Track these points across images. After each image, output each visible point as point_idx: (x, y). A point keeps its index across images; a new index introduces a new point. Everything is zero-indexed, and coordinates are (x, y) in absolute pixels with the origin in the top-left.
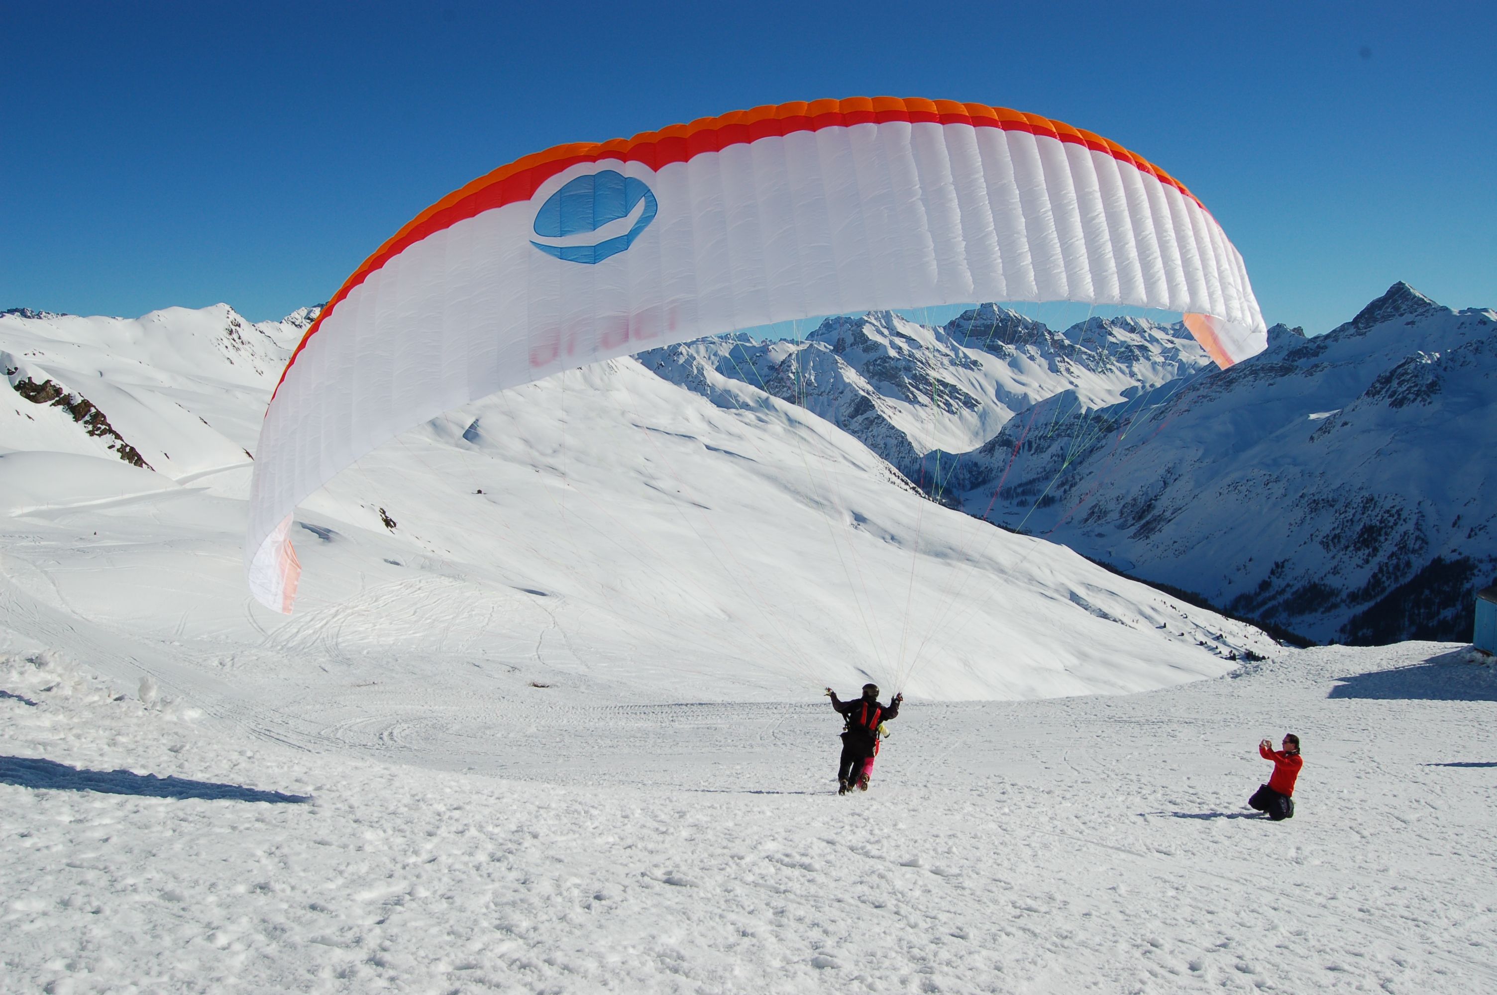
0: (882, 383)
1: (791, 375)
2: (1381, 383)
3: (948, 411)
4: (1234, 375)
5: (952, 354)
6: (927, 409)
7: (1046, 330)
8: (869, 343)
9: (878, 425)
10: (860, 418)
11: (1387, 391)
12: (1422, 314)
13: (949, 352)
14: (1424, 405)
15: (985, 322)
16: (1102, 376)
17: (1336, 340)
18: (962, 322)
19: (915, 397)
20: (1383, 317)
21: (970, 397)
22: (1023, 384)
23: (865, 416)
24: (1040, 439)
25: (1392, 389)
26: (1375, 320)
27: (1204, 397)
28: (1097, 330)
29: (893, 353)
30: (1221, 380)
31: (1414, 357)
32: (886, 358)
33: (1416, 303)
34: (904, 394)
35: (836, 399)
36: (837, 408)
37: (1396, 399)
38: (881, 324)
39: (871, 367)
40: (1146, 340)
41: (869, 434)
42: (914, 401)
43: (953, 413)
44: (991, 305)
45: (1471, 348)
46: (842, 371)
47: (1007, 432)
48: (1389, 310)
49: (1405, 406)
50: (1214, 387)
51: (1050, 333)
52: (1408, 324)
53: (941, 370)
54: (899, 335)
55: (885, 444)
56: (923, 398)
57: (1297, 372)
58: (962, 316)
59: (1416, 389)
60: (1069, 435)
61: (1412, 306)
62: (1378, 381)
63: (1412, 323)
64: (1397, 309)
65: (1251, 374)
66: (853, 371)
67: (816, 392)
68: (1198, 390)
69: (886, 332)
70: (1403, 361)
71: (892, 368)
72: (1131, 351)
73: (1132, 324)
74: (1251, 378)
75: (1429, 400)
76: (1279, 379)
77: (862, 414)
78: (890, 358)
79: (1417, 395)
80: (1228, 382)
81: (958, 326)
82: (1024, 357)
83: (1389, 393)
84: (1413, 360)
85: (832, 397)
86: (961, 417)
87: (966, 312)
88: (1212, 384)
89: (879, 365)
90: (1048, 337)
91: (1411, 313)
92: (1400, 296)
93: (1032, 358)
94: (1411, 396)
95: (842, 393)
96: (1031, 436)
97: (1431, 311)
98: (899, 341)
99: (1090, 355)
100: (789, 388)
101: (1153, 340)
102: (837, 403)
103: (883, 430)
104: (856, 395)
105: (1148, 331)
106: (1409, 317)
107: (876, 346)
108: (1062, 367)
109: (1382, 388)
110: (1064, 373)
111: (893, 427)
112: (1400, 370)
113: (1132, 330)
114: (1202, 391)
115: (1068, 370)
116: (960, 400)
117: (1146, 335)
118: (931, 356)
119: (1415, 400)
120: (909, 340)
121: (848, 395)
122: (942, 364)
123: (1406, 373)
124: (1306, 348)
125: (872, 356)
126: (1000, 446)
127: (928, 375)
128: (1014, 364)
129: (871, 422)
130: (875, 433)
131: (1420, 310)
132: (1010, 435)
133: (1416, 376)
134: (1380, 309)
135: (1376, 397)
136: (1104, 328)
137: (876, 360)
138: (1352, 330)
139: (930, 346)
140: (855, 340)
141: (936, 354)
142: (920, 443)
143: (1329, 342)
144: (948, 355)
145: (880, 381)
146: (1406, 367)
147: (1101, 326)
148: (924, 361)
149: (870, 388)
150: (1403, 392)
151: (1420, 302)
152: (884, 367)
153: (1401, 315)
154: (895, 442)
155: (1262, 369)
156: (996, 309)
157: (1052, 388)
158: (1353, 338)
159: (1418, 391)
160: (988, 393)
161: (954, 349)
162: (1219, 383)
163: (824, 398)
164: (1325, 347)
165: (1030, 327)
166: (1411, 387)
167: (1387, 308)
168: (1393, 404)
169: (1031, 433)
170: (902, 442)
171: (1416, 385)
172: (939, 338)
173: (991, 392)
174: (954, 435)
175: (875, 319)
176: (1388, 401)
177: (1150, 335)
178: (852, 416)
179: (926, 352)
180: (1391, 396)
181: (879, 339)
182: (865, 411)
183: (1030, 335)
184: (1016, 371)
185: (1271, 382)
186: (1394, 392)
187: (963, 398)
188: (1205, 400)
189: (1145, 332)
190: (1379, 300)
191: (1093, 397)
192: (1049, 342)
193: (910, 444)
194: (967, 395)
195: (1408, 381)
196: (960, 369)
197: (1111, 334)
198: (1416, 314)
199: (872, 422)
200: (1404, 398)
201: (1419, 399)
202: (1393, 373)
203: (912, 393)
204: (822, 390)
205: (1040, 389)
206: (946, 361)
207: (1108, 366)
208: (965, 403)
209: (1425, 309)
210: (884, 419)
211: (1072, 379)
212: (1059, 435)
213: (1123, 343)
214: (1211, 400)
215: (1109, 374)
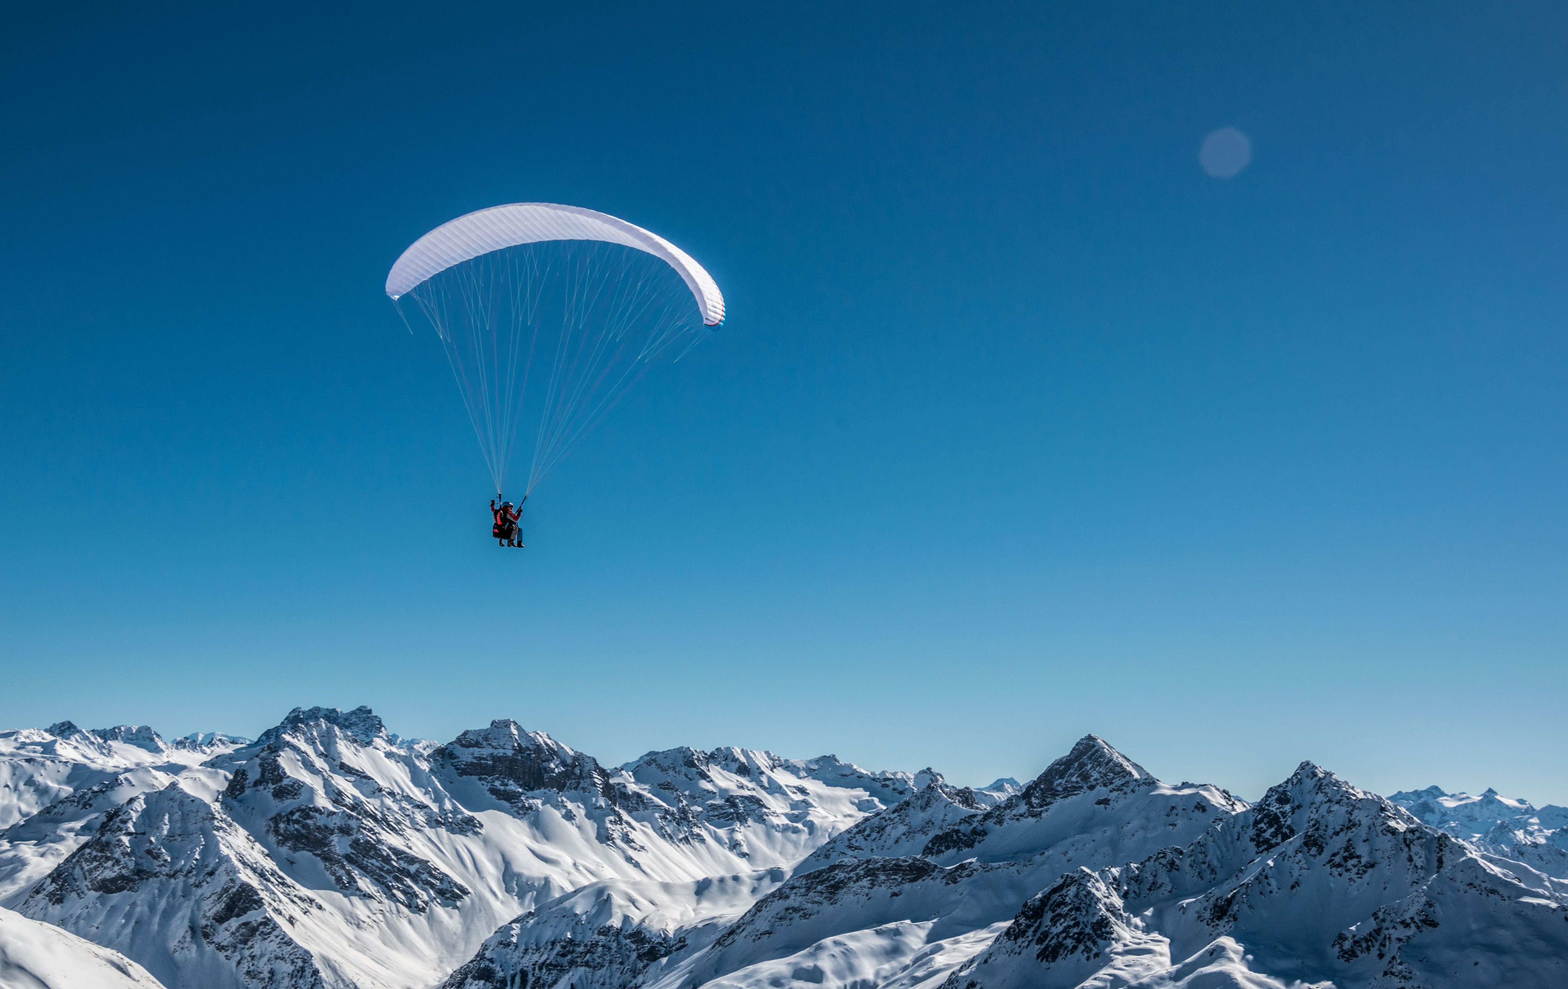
0: (298, 855)
1: (126, 840)
2: (1028, 918)
3: (409, 906)
4: (842, 875)
5: (435, 808)
6: (374, 905)
7: (597, 768)
8: (285, 782)
9: (265, 936)
10: (234, 923)
11: (1035, 932)
12: (1119, 789)
13: (426, 800)
14: (1088, 958)
15: (495, 752)
16: (684, 847)
17: (1000, 822)
18: (459, 750)
19: (352, 880)
20: (1065, 789)
21: (451, 882)
22: (546, 860)
23: (243, 919)
24: (541, 969)
25: (1043, 929)
26: (1055, 794)
27: (795, 910)
28: (684, 769)
29: (322, 801)
30: (821, 882)
31: (1076, 875)
32: (309, 811)
33: (1112, 770)
34: (333, 874)
35: (198, 886)
36: (198, 902)
37: (1047, 946)
38: (316, 750)
39: (282, 825)
40: (762, 787)
41: (247, 953)
42: (348, 888)
43: (419, 910)
44: (506, 724)
45: (1164, 861)
46: (219, 834)
47: (488, 954)
48: (1074, 779)
49: (1060, 958)
50: (811, 894)
51: (603, 773)
52: (1099, 803)
53: (409, 832)
54: (346, 770)
55: (272, 972)
56: (365, 884)
57: (935, 874)
58: (459, 740)
59: (1076, 930)
60: (587, 964)
61: (1106, 775)
62: (1023, 913)
63: (1106, 802)
64: (1085, 777)
65: (867, 875)
66: (242, 832)
67: (165, 870)
68: (787, 897)
69: (319, 763)
70: (1060, 881)
71: (318, 828)
72: (734, 805)
73: (743, 759)
74: (865, 882)
75: (1095, 950)
76: (907, 886)
77: (238, 916)
78: (317, 810)
79: (1079, 941)
80: (832, 886)
81: (451, 755)
82: (557, 814)
83: (1038, 935)
84: (1073, 881)
85: (192, 881)
86: (432, 919)
87: (466, 733)
88: (809, 889)
89: (297, 822)
90: (598, 779)
91: (1105, 785)
92: (1090, 758)
93: (569, 816)
94: (1069, 942)
95: (211, 874)
96: (527, 962)
97: (1132, 785)
98: (342, 783)
99: (667, 812)
100: (118, 862)
101: (774, 789)
102: (199, 892)
103: (272, 946)
104: (232, 880)
105: (768, 772)
106: (1101, 791)
107: (296, 788)
108: (616, 831)
109: (1029, 926)
110: (619, 842)
111: (289, 942)
112: (1055, 897)
113: (743, 770)
114: (794, 900)
115: (627, 839)
116: (432, 886)
117: (764, 779)
118: (395, 807)
119: (1075, 948)
120: (361, 778)
121: (221, 879)
122: (413, 821)
123: (1064, 903)
124: (957, 831)
125: (289, 804)
126: (475, 978)
127: (379, 841)
128: (538, 825)
129: (251, 931)
130: (256, 951)
131: (1118, 782)
132: (491, 960)
133: (1078, 909)
134: (1061, 777)
135: (1020, 940)
136: (694, 765)
137: (292, 813)
138: (1023, 808)
139: (397, 790)
140: (263, 775)
141: (404, 804)
142: (334, 970)
143: (990, 823)
144: (426, 807)
145: (295, 849)
146: (1064, 892)
147: (690, 763)
148: (379, 815)
149: (269, 864)
150: (1058, 935)
151: (1118, 769)
152: (306, 826)
153: (1092, 788)
154: (288, 968)
155: (884, 868)
156: (515, 732)
157: (592, 867)
158: (1023, 820)
159: (1080, 933)
160: (486, 874)
161: (438, 799)
162: (819, 888)
163: (178, 883)
164: (984, 833)
165: (569, 761)
166: (1069, 927)
167: (1072, 775)
168: (1042, 955)
169: (527, 957)
170: (303, 969)
171: (1077, 924)
172: (416, 777)
173: (491, 871)
174: (412, 949)
175: (306, 741)
176: (1036, 948)
177: (770, 779)
178: (221, 919)
179: (389, 801)
180: (1040, 941)
181: (305, 777)
182: (244, 911)
183: (566, 775)
184: (538, 835)
185: (896, 890)
186: (1046, 934)
187: (437, 883)
188: (796, 916)
189: (762, 773)
190: (1059, 763)
191: (636, 896)
192: (599, 789)
193: (316, 972)
194: (444, 878)
195: (1065, 916)
196: (443, 831)
197: (704, 776)
198: (1111, 787)
199: (253, 931)
200: (1060, 945)
201: (1081, 947)
202: (1044, 901)
203: (348, 873)
204: (178, 867)
205: (573, 870)
206: (420, 817)
207: (696, 830)
208: (441, 893)
209: (1124, 780)
210: (275, 927)
211: (631, 852)
212: (572, 963)
213: (723, 792)
214: (805, 916)
215: (697, 844)
